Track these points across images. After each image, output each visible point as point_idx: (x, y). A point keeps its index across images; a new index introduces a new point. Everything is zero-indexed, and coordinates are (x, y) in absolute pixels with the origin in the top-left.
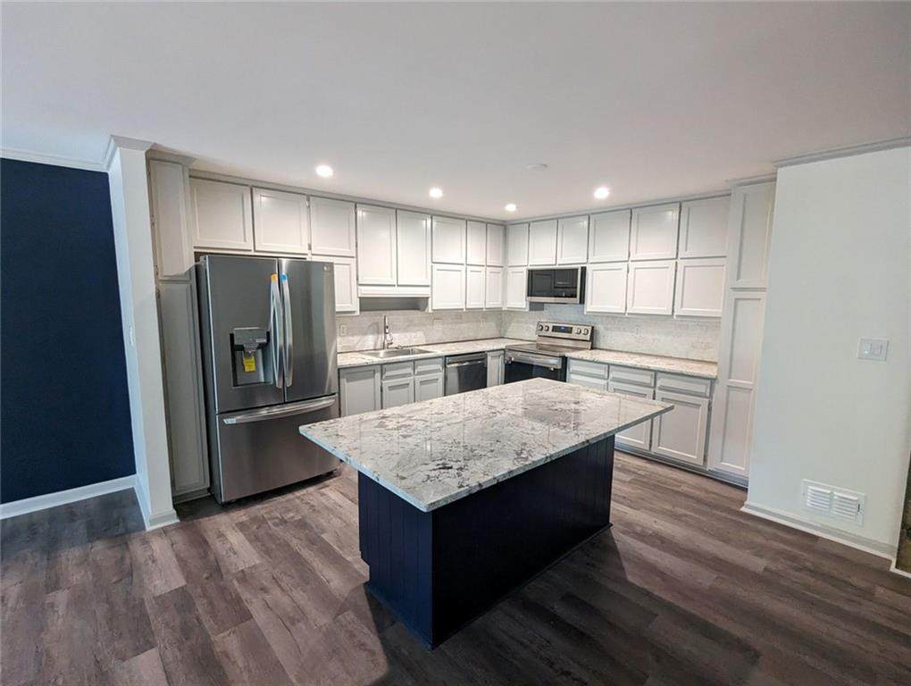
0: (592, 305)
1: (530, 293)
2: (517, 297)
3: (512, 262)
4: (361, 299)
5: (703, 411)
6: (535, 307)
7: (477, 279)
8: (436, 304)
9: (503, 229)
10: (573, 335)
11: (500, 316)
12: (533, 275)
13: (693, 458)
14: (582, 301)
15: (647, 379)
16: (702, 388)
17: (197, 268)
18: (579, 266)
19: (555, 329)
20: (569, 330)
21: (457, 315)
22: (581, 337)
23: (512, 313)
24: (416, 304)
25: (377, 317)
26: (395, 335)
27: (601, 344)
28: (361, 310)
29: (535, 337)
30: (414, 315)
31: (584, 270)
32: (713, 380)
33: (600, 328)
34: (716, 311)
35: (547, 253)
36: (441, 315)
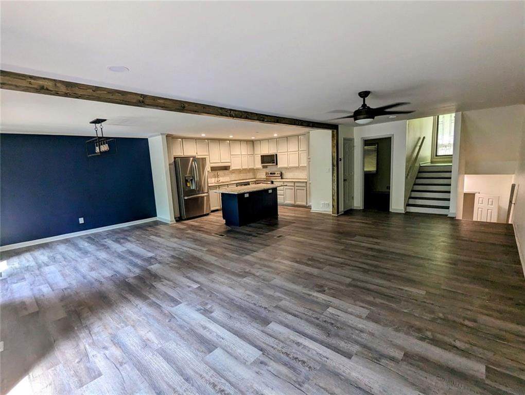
0: (279, 166)
1: (262, 163)
2: (259, 165)
3: (256, 153)
4: (211, 167)
5: (305, 190)
6: (264, 167)
7: (245, 159)
8: (232, 168)
9: (252, 142)
10: (276, 175)
11: (253, 170)
12: (262, 157)
13: (304, 204)
14: (277, 164)
15: (292, 184)
16: (304, 185)
17: (175, 161)
18: (275, 154)
19: (271, 174)
20: (275, 174)
21: (240, 171)
22: (278, 175)
23: (258, 169)
24: (226, 168)
25: (216, 173)
26: (221, 178)
27: (284, 177)
28: (211, 171)
29: (265, 177)
30: (226, 172)
31: (276, 155)
32: (306, 182)
33: (283, 172)
34: (306, 165)
35: (267, 150)
36: (234, 171)
